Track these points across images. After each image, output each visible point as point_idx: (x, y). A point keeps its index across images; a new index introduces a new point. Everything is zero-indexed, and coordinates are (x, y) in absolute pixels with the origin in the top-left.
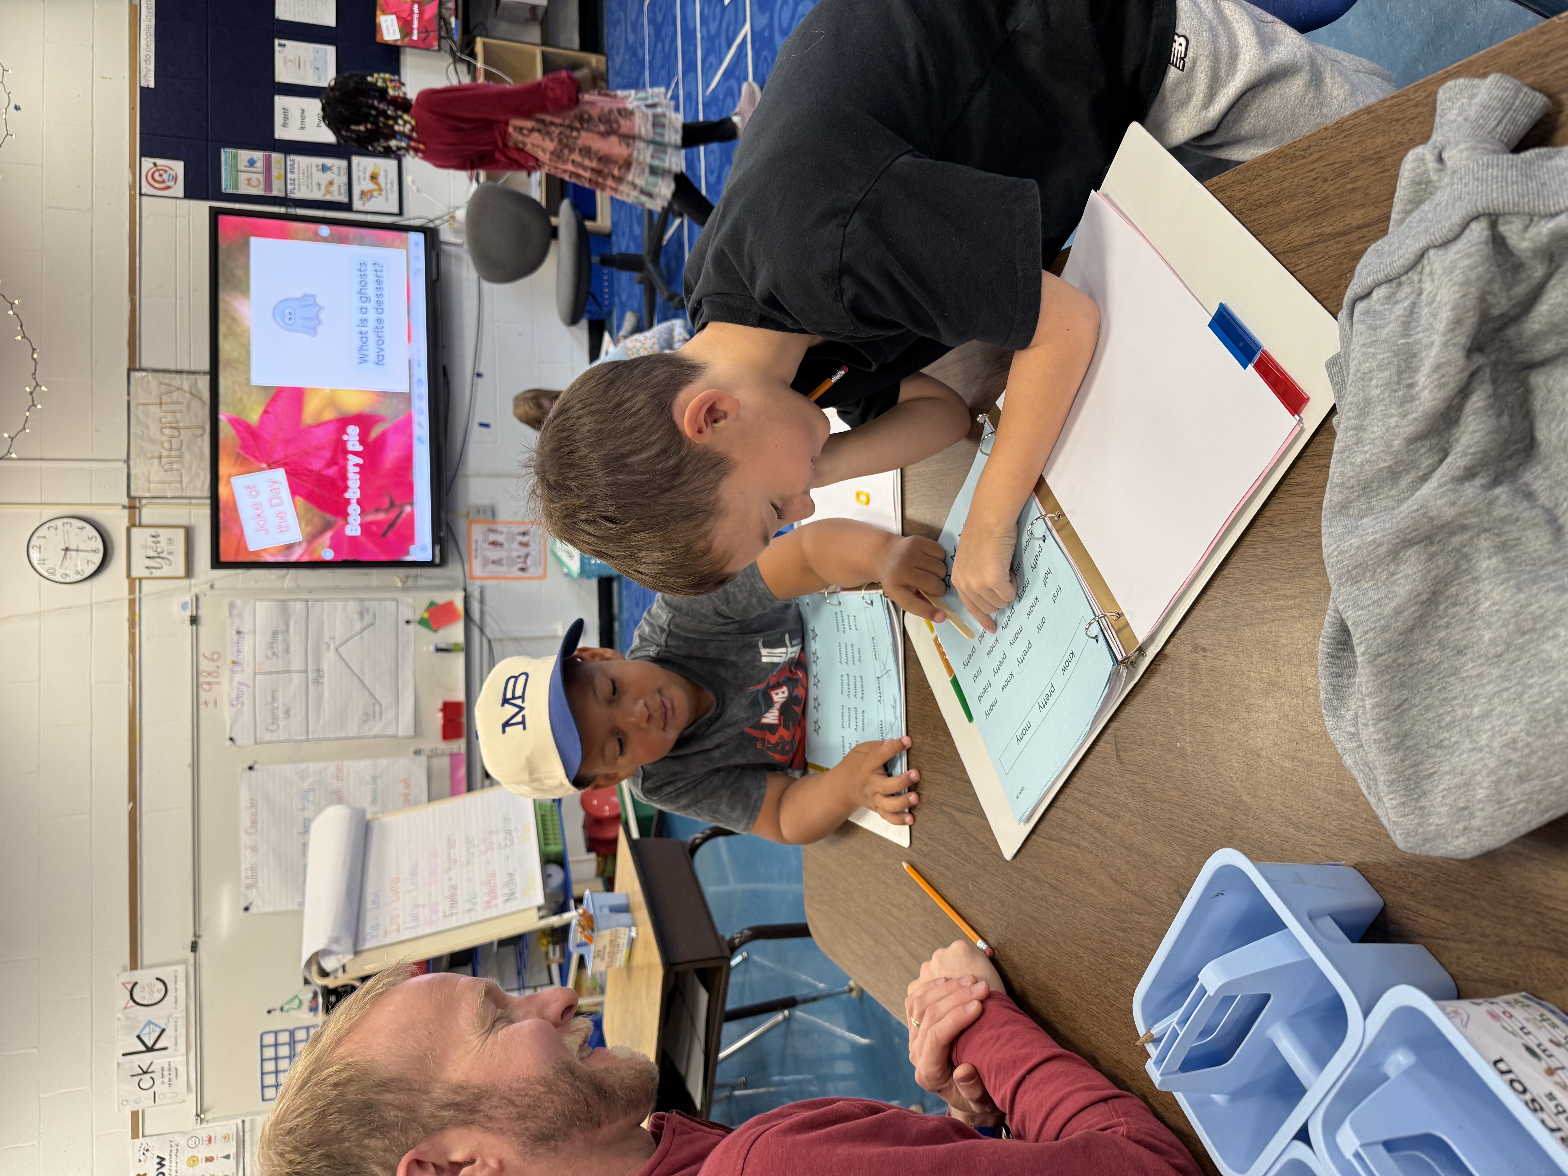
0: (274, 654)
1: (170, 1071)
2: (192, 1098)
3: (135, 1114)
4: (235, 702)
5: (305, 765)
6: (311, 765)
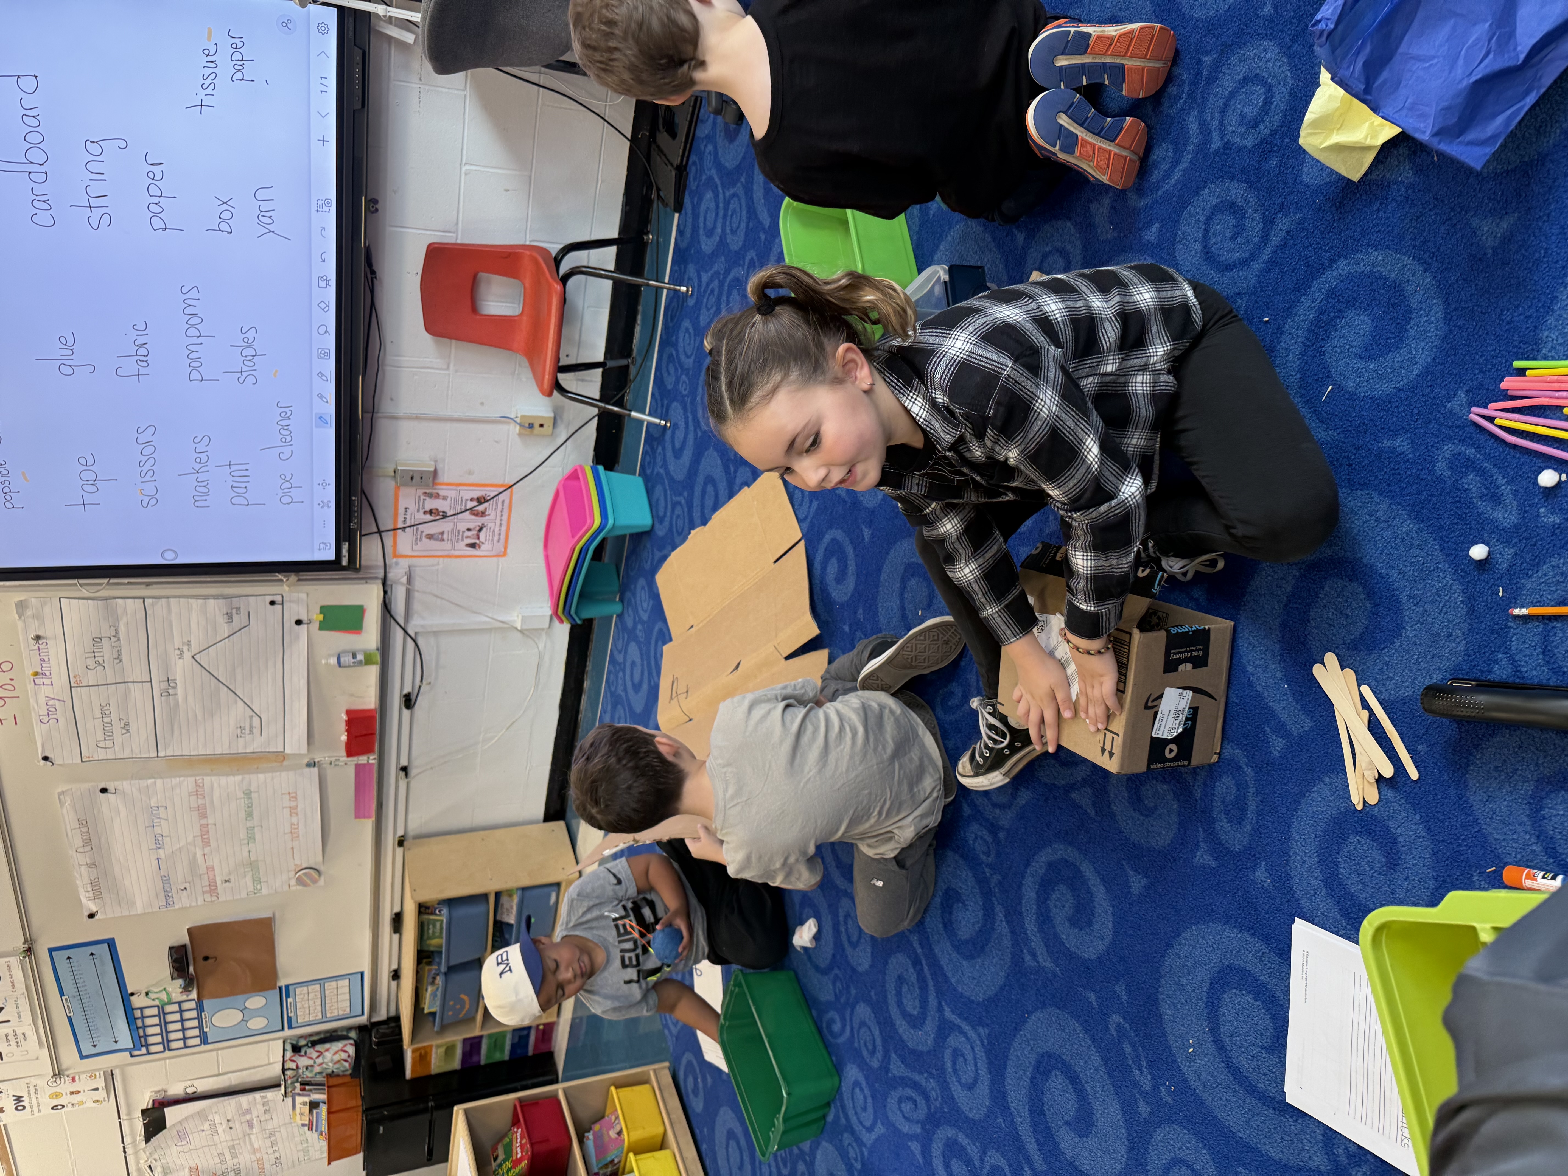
0: (98, 663)
2: (45, 1052)
4: (45, 719)
5: (150, 781)
6: (159, 782)
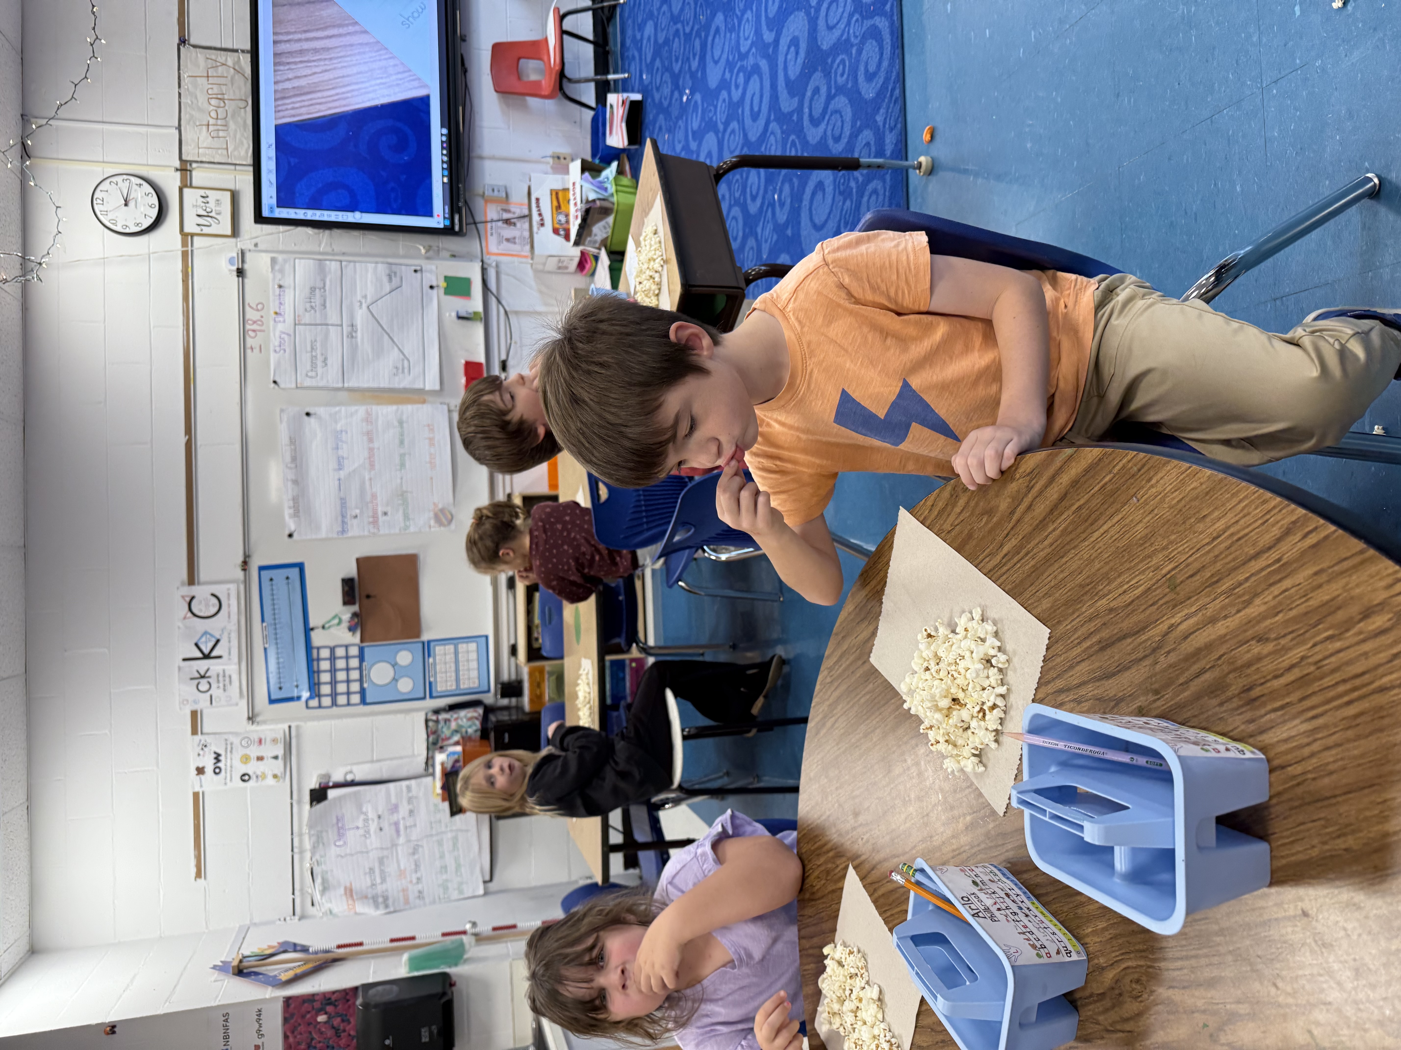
0: (312, 307)
1: (224, 678)
2: (243, 703)
3: (194, 714)
4: (278, 349)
5: (337, 409)
6: (343, 409)
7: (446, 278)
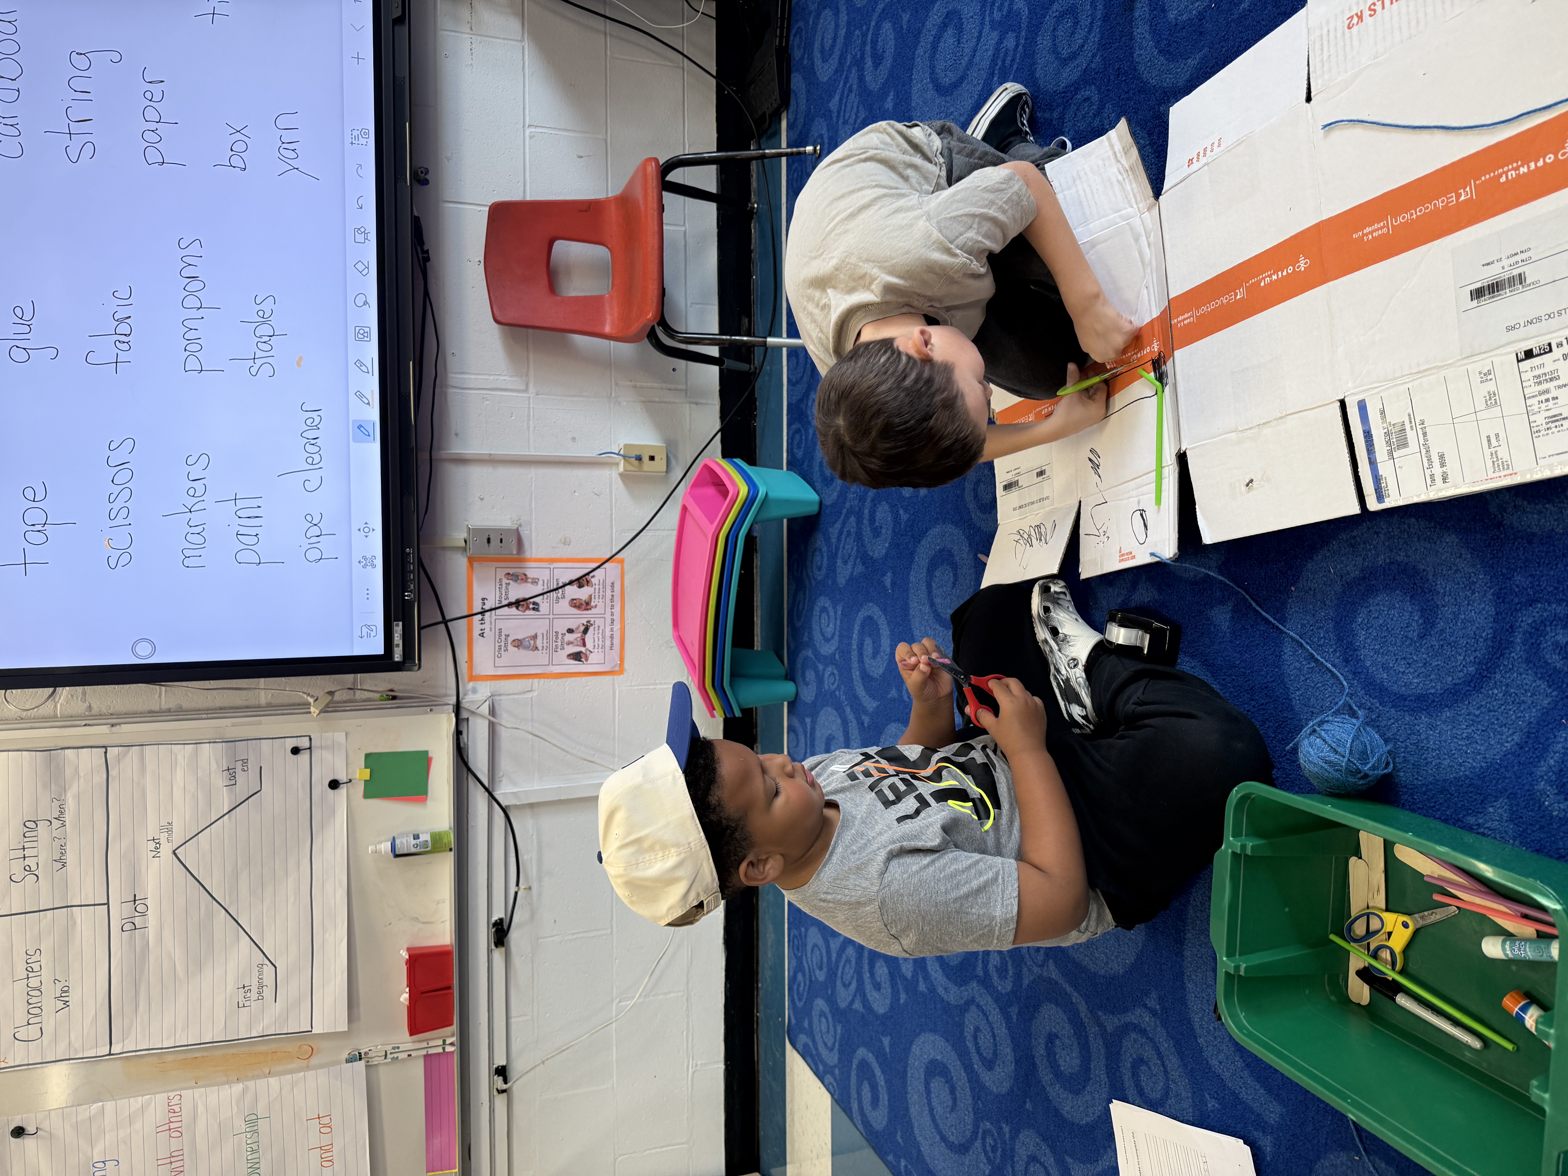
0: (27, 869)
6: (109, 1106)
7: (371, 759)
